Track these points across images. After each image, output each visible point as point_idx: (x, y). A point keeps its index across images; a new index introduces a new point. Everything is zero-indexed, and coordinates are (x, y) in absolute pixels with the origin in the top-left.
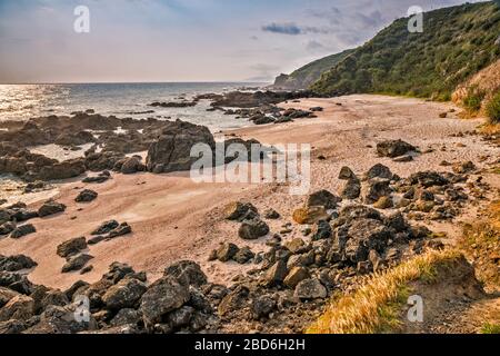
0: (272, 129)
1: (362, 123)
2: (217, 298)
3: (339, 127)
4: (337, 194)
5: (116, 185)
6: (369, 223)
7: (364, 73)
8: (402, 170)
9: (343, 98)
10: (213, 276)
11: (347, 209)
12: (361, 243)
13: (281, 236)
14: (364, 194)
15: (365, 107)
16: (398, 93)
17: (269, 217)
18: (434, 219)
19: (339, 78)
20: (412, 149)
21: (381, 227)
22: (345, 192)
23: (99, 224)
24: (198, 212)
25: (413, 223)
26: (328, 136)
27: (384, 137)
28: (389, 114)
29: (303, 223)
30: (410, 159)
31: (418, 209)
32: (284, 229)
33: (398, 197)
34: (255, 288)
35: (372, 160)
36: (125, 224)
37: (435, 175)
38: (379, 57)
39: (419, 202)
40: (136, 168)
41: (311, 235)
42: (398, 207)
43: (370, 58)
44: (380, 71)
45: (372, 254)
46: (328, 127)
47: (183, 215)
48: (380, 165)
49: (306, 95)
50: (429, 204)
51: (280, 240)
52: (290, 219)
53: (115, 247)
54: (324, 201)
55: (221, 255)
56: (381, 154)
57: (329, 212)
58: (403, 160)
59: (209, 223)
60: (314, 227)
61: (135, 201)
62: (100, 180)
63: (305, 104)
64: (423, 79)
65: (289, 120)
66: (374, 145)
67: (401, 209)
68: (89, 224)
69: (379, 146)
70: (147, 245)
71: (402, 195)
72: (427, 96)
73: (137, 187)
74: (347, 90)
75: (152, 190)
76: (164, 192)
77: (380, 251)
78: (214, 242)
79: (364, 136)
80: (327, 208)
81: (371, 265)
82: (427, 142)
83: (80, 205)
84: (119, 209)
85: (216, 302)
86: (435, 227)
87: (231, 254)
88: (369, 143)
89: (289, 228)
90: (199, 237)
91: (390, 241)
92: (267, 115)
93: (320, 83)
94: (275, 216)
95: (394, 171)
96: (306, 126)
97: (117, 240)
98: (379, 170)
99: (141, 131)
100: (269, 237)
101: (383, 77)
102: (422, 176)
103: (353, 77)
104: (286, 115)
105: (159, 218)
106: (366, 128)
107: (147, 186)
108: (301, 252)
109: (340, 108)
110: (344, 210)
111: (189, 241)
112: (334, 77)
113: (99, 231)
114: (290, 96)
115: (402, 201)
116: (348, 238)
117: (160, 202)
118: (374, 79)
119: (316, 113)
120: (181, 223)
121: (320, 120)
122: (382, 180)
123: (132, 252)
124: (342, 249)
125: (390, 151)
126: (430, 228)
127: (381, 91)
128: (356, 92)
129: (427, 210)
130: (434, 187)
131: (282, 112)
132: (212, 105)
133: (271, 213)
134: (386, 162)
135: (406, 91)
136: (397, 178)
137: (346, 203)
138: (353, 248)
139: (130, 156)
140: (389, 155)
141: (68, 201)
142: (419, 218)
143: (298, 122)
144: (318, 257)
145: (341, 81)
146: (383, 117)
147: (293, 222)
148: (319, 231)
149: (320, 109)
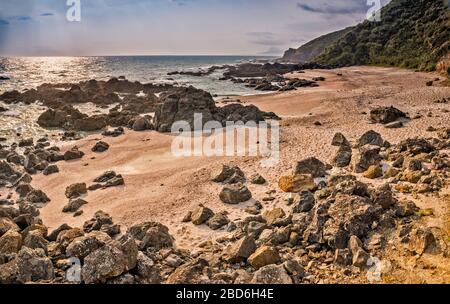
0: (275, 96)
1: (359, 91)
2: (171, 266)
3: (338, 95)
4: (327, 161)
5: (125, 140)
6: (352, 202)
7: (363, 47)
8: (393, 136)
9: (343, 69)
10: (181, 238)
11: (335, 179)
12: (341, 225)
13: (262, 203)
14: (354, 162)
15: (363, 77)
16: (392, 64)
17: (255, 182)
18: (422, 192)
19: (341, 52)
20: (402, 115)
21: (366, 207)
22: (335, 160)
23: (101, 173)
24: (187, 171)
25: (401, 197)
26: (327, 103)
27: (377, 104)
28: (383, 83)
29: (288, 191)
30: (401, 125)
31: (406, 180)
32: (268, 196)
33: (388, 165)
34: (217, 261)
35: (365, 126)
36: (120, 176)
37: (423, 142)
38: (377, 33)
39: (407, 171)
40: (145, 127)
41: (293, 206)
42: (387, 177)
43: (369, 34)
44: (377, 45)
45: (353, 240)
46: (328, 94)
47: (173, 172)
48: (372, 132)
49: (311, 66)
50: (417, 173)
51: (261, 207)
52: (276, 186)
53: (107, 196)
54: (312, 169)
55: (194, 218)
56: (373, 120)
57: (317, 181)
58: (394, 127)
59: (195, 183)
60: (297, 198)
61: (136, 156)
62: (115, 134)
63: (309, 75)
64: (413, 52)
65: (292, 89)
66: (368, 111)
67: (390, 179)
68: (95, 172)
69: (372, 112)
70: (131, 199)
71: (391, 163)
72: (416, 67)
73: (141, 143)
74: (347, 63)
75: (154, 147)
76: (163, 149)
77: (363, 237)
78: (193, 203)
79: (359, 103)
80: (314, 176)
81: (351, 255)
82: (416, 108)
83: (95, 154)
84: (121, 162)
85: (169, 270)
86: (423, 203)
87: (205, 219)
88: (364, 110)
89: (273, 195)
90: (180, 196)
91: (375, 224)
92: (273, 84)
93: (324, 56)
94: (261, 181)
95: (385, 137)
96: (307, 94)
97: (110, 189)
98: (371, 137)
99: (157, 95)
100: (249, 203)
101: (380, 50)
102: (411, 142)
103: (354, 51)
104: (291, 84)
105: (151, 173)
106: (363, 97)
107: (150, 143)
108: (279, 225)
109: (340, 78)
110: (332, 180)
111: (170, 199)
112: (337, 51)
113: (100, 179)
114: (296, 68)
115: (392, 170)
116: (328, 217)
117: (157, 159)
118: (372, 53)
119: (318, 83)
120: (168, 181)
121: (321, 89)
122: (373, 147)
123: (117, 203)
124: (320, 229)
125: (382, 117)
126: (418, 203)
127: (377, 64)
128: (355, 64)
129: (415, 180)
130: (422, 154)
131: (287, 82)
132: (225, 74)
133: (257, 178)
134: (378, 128)
135: (399, 63)
136: (387, 145)
137: (335, 171)
138: (332, 231)
139: (142, 115)
140: (381, 121)
141: (87, 150)
142: (407, 190)
143: (301, 90)
144: (293, 235)
145: (343, 54)
146: (378, 85)
147: (278, 189)
148: (301, 202)
149: (322, 79)
